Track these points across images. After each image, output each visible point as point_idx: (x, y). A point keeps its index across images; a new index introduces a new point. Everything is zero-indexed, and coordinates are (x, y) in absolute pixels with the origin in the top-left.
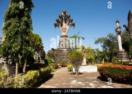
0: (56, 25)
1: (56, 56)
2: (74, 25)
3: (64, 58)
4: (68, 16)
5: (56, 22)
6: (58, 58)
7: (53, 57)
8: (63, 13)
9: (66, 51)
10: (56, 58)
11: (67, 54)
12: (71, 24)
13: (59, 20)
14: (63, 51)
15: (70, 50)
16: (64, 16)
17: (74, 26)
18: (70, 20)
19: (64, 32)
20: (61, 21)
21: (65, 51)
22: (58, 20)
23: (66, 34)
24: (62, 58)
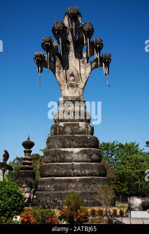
0: (41, 62)
1: (42, 176)
2: (106, 61)
3: (70, 181)
4: (86, 28)
5: (43, 52)
6: (47, 182)
7: (30, 179)
8: (66, 18)
9: (80, 157)
10: (43, 182)
11: (83, 167)
12: (96, 60)
13: (55, 44)
14: (68, 158)
15: (94, 152)
16: (72, 30)
17: (107, 65)
18: (92, 44)
19: (72, 86)
20: (60, 47)
21: (75, 157)
22: (51, 41)
23: (77, 95)
24: (65, 185)
